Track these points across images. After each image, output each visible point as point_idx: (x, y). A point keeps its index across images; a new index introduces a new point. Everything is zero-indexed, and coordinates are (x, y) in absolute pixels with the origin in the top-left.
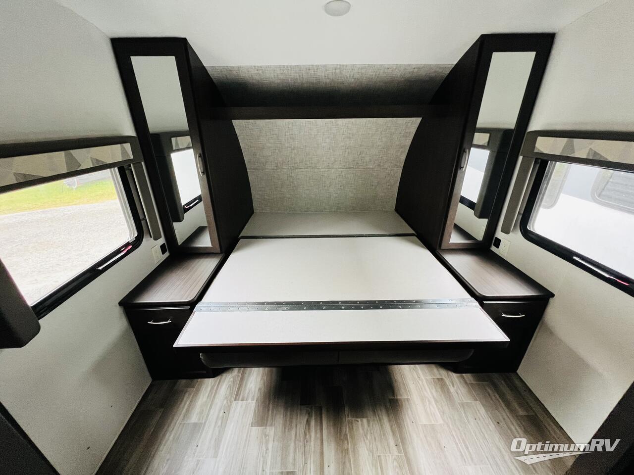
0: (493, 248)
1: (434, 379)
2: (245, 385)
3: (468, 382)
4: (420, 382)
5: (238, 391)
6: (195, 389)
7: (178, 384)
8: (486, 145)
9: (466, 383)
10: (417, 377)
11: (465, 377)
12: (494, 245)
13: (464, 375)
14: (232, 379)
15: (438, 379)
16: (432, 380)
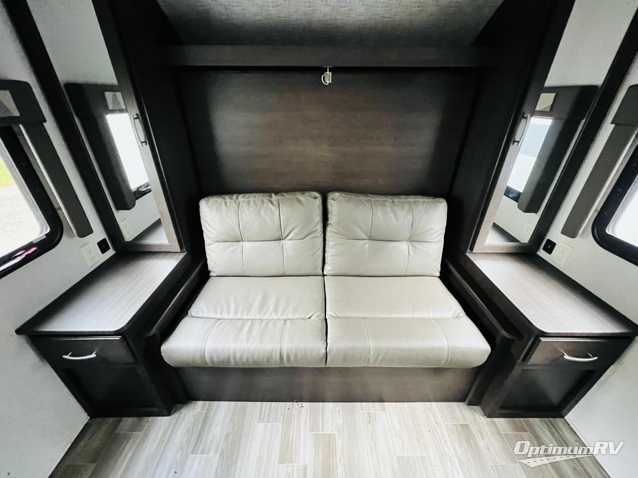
0: (542, 253)
1: (456, 425)
2: (209, 428)
3: (502, 433)
4: (438, 429)
5: (199, 435)
6: (142, 433)
7: (122, 424)
8: (548, 110)
9: (499, 433)
10: (434, 422)
11: (497, 423)
12: (543, 249)
13: (496, 420)
14: (192, 419)
15: (461, 425)
16: (454, 427)
